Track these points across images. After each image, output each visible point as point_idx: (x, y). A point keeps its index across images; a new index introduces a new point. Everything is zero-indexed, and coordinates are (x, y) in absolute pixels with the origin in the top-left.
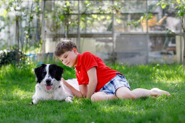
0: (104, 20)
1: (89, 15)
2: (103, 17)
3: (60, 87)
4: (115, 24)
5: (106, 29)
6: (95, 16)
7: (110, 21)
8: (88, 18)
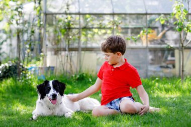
0: (105, 34)
1: (90, 29)
2: (103, 31)
3: (61, 103)
6: (96, 30)
8: (89, 32)
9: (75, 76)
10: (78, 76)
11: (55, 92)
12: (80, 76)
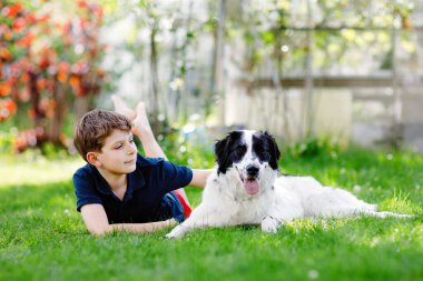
0: (373, 43)
1: (334, 31)
2: (369, 36)
3: (273, 188)
4: (399, 54)
5: (377, 64)
6: (349, 34)
7: (387, 47)
8: (332, 38)
9: (298, 147)
10: (303, 147)
11: (257, 160)
12: (309, 146)
